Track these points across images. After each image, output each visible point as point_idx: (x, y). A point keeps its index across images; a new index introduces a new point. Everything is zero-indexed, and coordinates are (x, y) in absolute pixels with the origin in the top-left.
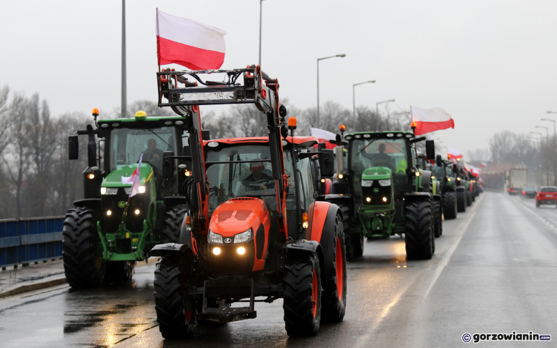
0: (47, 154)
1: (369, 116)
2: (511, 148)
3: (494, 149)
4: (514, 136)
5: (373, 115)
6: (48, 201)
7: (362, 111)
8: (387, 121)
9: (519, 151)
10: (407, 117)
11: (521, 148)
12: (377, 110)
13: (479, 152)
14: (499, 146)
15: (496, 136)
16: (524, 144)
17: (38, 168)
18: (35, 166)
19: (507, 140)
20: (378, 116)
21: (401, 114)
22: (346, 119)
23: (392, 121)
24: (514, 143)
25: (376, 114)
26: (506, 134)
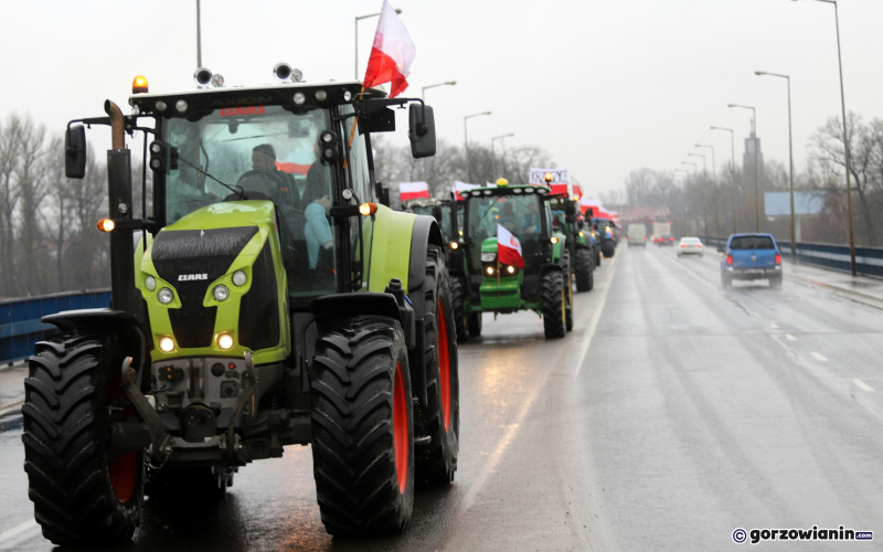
0: (93, 207)
1: (481, 154)
2: (650, 188)
3: (631, 190)
4: (654, 174)
5: (485, 152)
6: (95, 263)
7: (472, 148)
8: (503, 159)
9: (661, 192)
10: (527, 154)
11: (663, 189)
12: (493, 146)
13: (612, 193)
14: (636, 186)
15: (633, 174)
16: (666, 183)
17: (84, 224)
18: (79, 221)
19: (646, 178)
20: (493, 154)
21: (521, 150)
22: (453, 158)
23: (509, 159)
24: (654, 182)
25: (490, 151)
26: (645, 171)
